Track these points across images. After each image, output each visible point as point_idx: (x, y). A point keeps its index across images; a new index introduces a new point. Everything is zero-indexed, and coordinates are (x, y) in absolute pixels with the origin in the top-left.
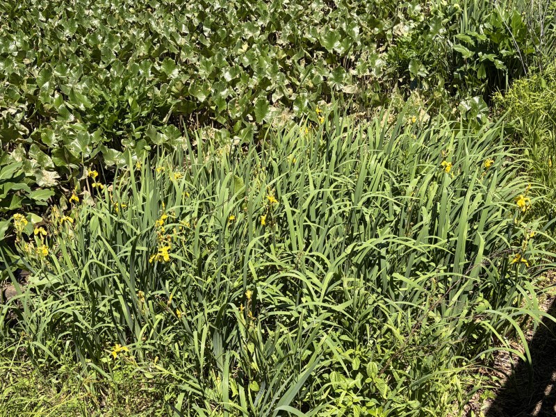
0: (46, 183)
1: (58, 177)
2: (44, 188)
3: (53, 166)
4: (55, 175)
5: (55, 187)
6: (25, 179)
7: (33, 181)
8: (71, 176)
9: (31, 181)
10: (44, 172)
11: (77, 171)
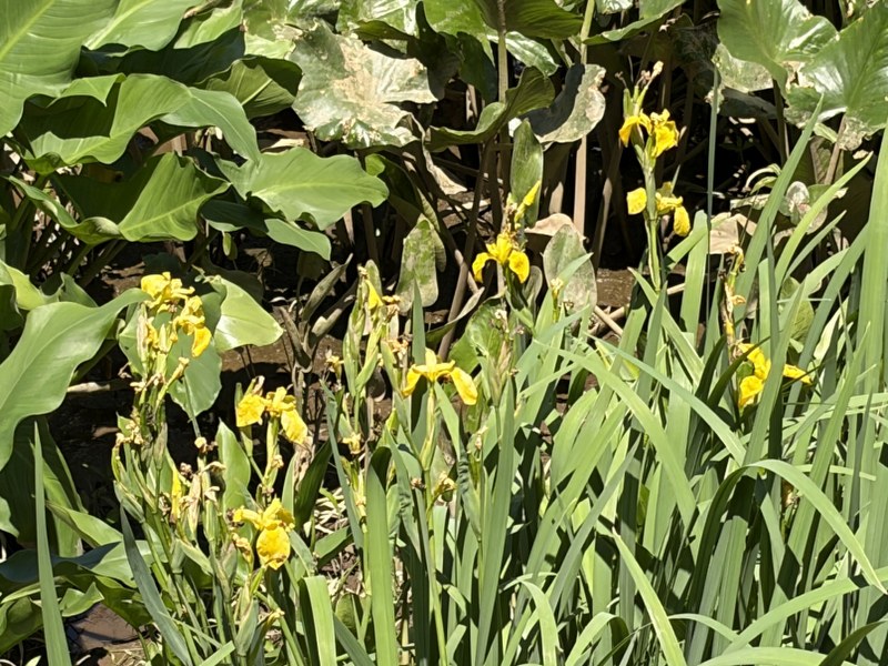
0: (346, 118)
1: (424, 96)
2: (328, 147)
3: (410, 27)
4: (410, 85)
5: (391, 154)
6: (238, 69)
7: (278, 92)
8: (498, 108)
9: (266, 88)
10: (353, 48)
11: (539, 85)
